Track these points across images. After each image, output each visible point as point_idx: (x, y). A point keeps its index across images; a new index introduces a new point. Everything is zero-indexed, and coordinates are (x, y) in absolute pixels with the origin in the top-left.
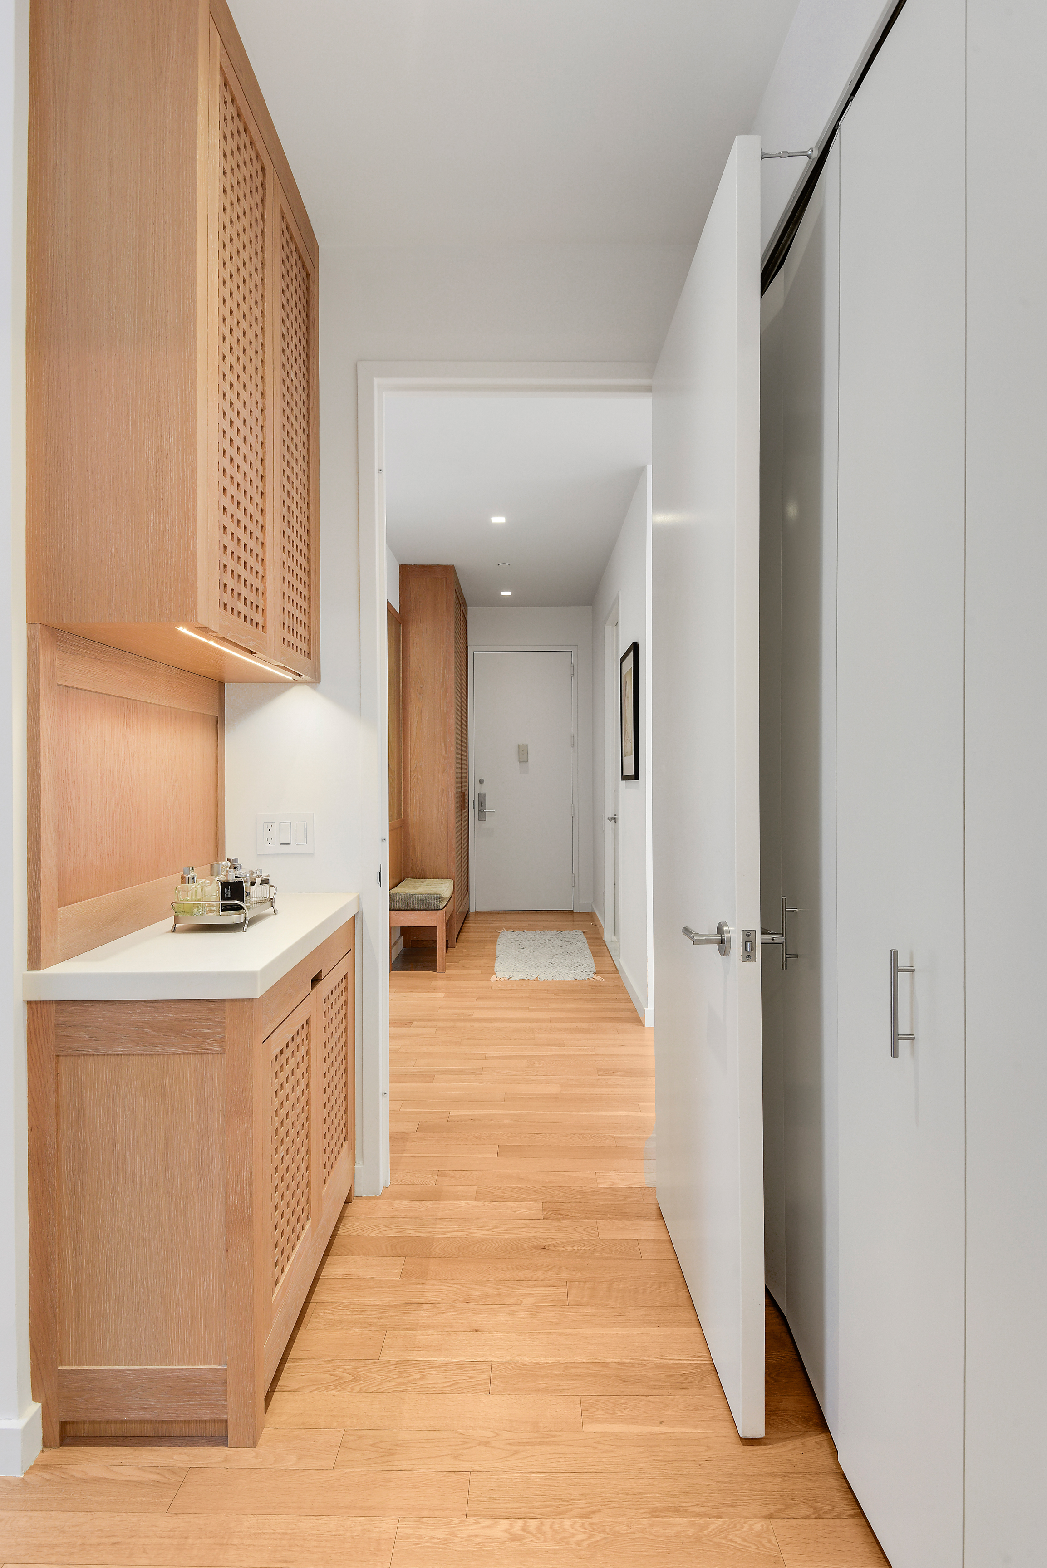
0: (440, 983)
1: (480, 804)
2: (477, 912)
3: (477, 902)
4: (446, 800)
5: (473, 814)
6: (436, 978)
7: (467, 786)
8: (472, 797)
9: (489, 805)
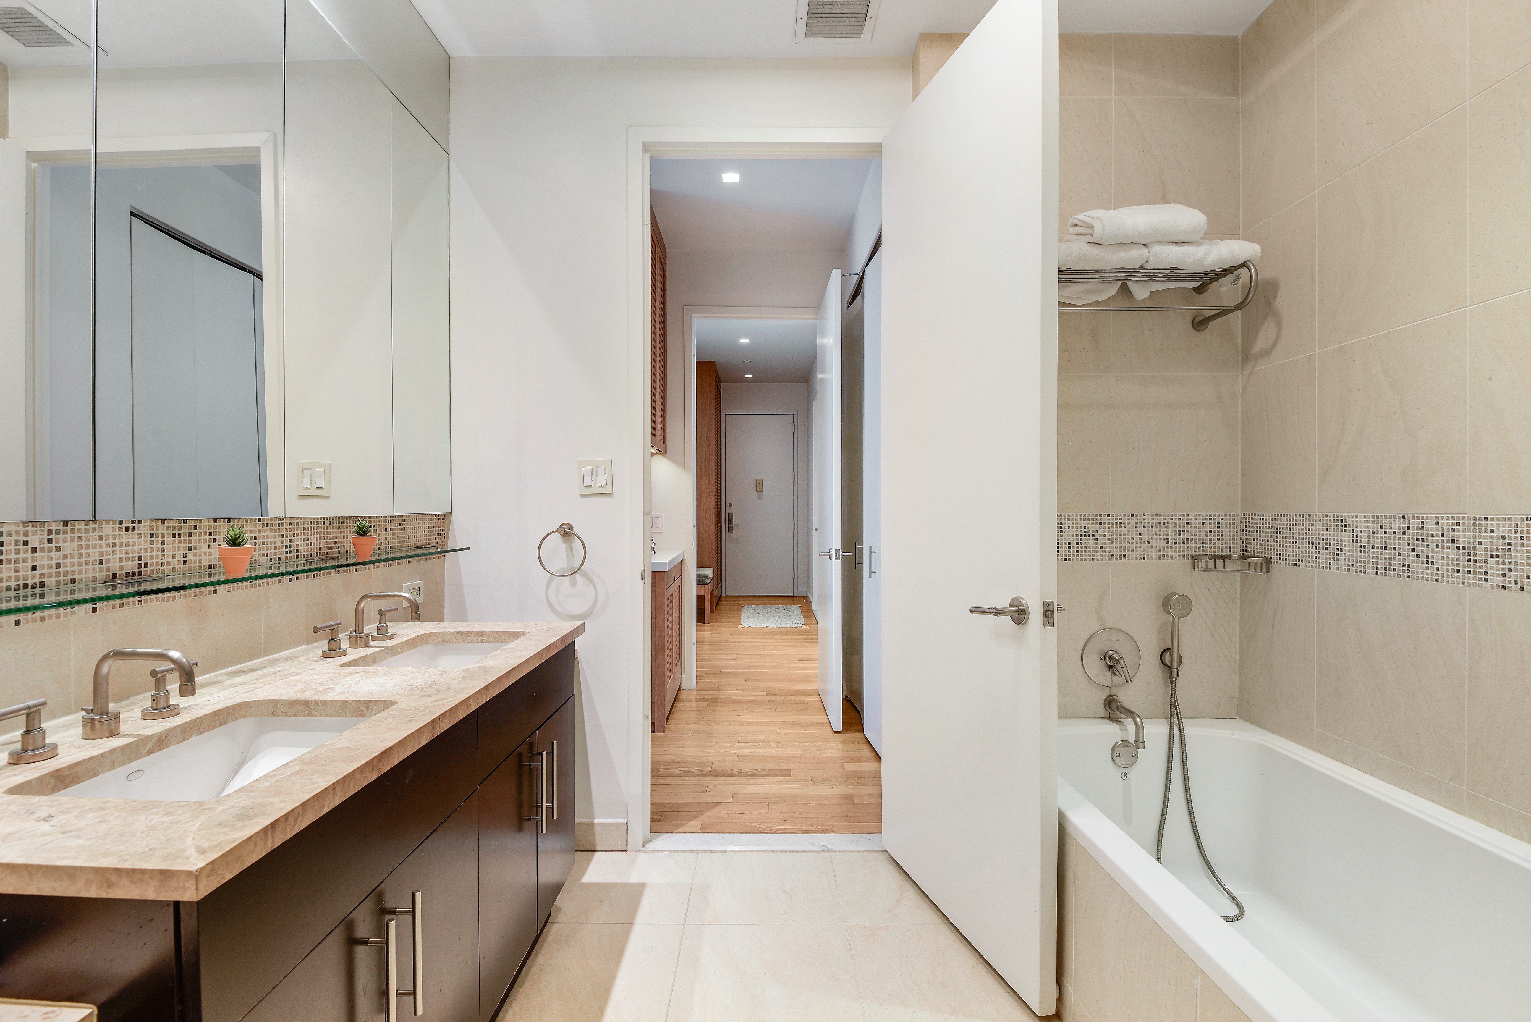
0: (706, 628)
1: (729, 520)
2: (727, 596)
3: (727, 589)
4: (709, 516)
5: (724, 527)
6: (704, 626)
7: (721, 508)
8: (724, 516)
9: (735, 521)
